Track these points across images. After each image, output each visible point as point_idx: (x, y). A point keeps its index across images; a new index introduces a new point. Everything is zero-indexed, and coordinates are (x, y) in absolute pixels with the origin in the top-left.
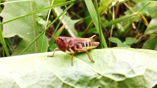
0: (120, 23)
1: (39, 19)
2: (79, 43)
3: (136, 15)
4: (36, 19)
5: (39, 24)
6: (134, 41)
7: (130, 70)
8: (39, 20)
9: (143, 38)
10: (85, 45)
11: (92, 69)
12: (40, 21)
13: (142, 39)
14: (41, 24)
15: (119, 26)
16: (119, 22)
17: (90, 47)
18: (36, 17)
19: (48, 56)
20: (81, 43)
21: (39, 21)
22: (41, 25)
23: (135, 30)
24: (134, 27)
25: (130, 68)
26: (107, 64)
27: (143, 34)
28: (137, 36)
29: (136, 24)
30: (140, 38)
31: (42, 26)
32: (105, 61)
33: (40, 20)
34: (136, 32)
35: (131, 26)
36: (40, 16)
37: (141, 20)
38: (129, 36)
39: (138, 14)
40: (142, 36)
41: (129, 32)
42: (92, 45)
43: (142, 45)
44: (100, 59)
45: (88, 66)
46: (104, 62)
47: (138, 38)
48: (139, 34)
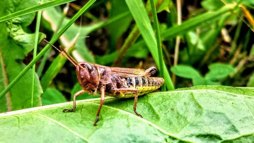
0: (195, 31)
1: (15, 29)
2: (122, 78)
3: (231, 10)
4: (8, 30)
5: (17, 41)
6: (229, 70)
7: (228, 126)
8: (15, 31)
9: (249, 62)
10: (134, 82)
11: (158, 130)
12: (18, 34)
13: (245, 65)
14: (21, 40)
15: (193, 38)
16: (193, 28)
17: (144, 87)
18: (7, 25)
19: (64, 112)
20: (126, 79)
21: (14, 34)
22: (20, 45)
23: (228, 45)
24: (227, 38)
25: (229, 122)
26: (185, 119)
27: (248, 54)
28: (234, 60)
29: (231, 30)
30: (242, 63)
31: (24, 45)
32: (181, 113)
33: (18, 32)
34: (230, 50)
35: (220, 35)
36: (17, 21)
37: (242, 19)
38: (217, 60)
39: (236, 7)
40: (245, 58)
41: (217, 51)
42: (149, 83)
43: (247, 81)
44: (169, 110)
45: (150, 125)
46: (178, 116)
47: (236, 65)
48: (238, 54)
